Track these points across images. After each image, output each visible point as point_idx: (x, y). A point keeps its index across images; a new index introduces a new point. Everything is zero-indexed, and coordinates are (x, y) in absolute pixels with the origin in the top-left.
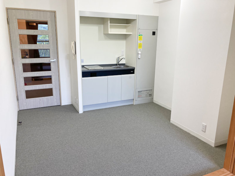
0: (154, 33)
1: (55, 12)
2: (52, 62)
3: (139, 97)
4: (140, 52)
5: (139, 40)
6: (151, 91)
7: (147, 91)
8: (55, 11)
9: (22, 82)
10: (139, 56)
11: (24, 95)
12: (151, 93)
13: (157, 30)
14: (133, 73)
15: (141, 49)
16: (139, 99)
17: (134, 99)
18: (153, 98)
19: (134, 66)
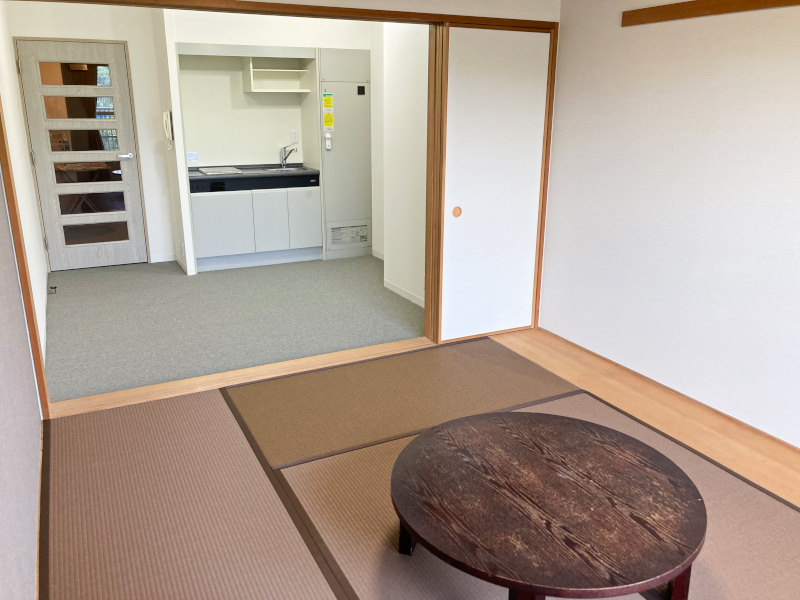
0: (361, 91)
1: (124, 44)
2: (124, 159)
3: (335, 241)
4: (328, 135)
5: (326, 106)
6: (364, 228)
7: (355, 229)
8: (126, 42)
9: (56, 205)
10: (328, 143)
11: (61, 236)
12: (364, 234)
13: (369, 82)
14: (317, 184)
15: (332, 127)
16: (336, 247)
17: (321, 247)
18: (371, 246)
19: (316, 168)
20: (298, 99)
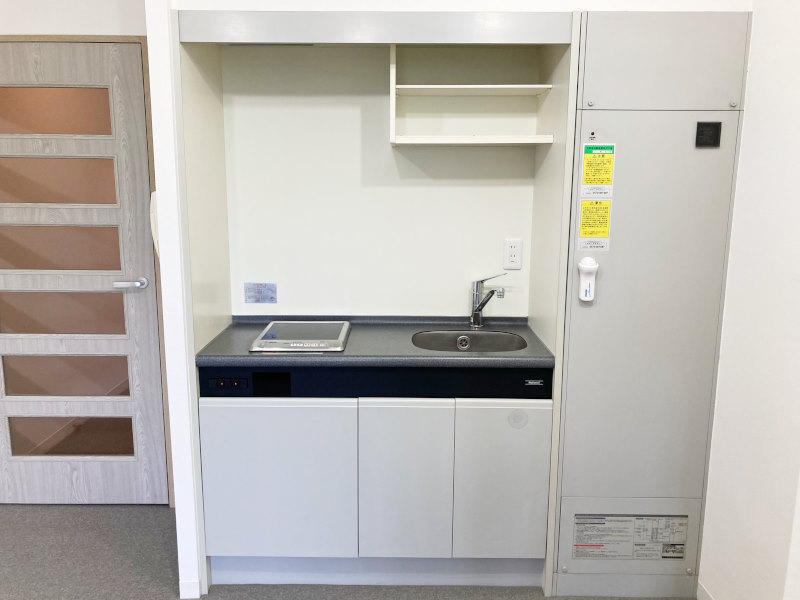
0: (708, 135)
1: (141, 43)
3: (581, 548)
5: (589, 181)
6: (677, 521)
7: (650, 524)
8: (145, 38)
10: (587, 284)
11: (4, 437)
12: (675, 539)
13: (736, 108)
14: (545, 392)
15: (603, 236)
16: (586, 565)
17: (543, 561)
18: (695, 574)
20: (527, 160)
